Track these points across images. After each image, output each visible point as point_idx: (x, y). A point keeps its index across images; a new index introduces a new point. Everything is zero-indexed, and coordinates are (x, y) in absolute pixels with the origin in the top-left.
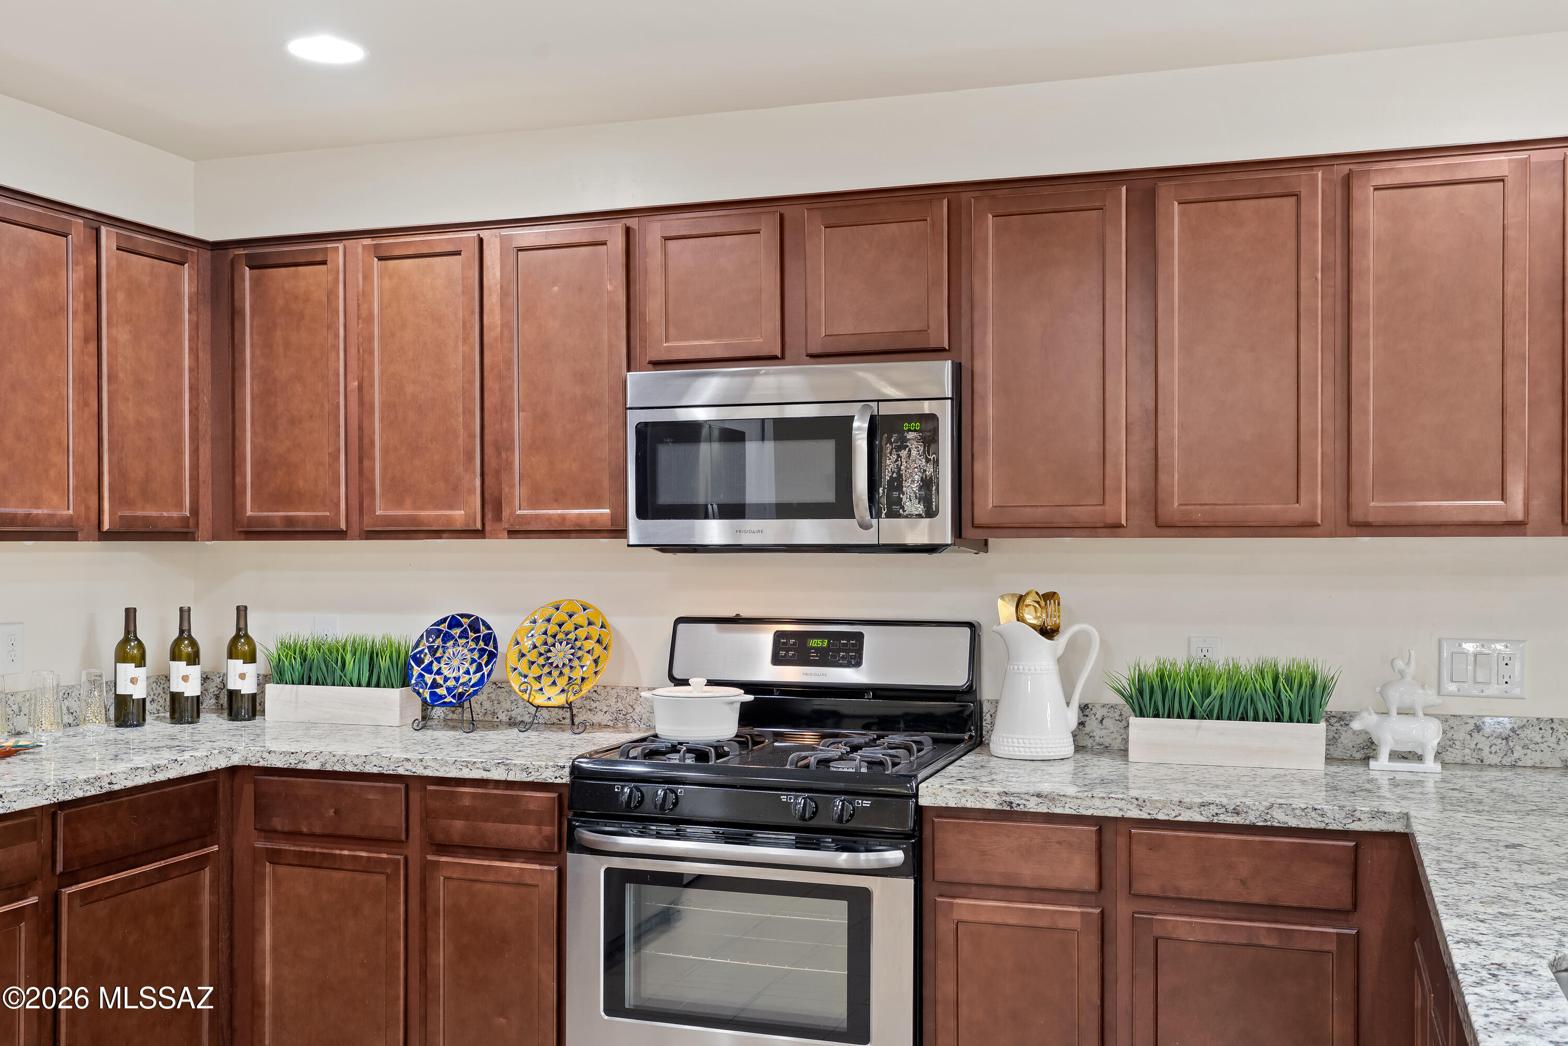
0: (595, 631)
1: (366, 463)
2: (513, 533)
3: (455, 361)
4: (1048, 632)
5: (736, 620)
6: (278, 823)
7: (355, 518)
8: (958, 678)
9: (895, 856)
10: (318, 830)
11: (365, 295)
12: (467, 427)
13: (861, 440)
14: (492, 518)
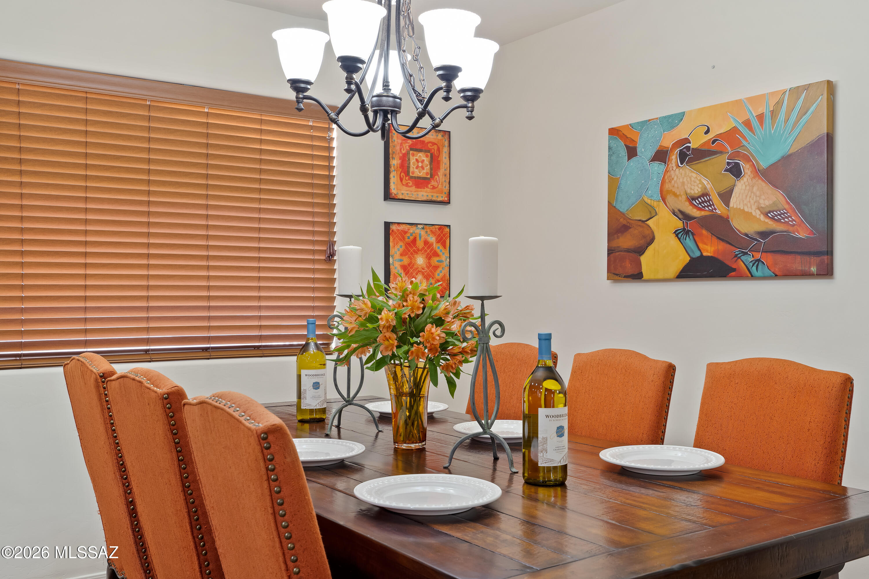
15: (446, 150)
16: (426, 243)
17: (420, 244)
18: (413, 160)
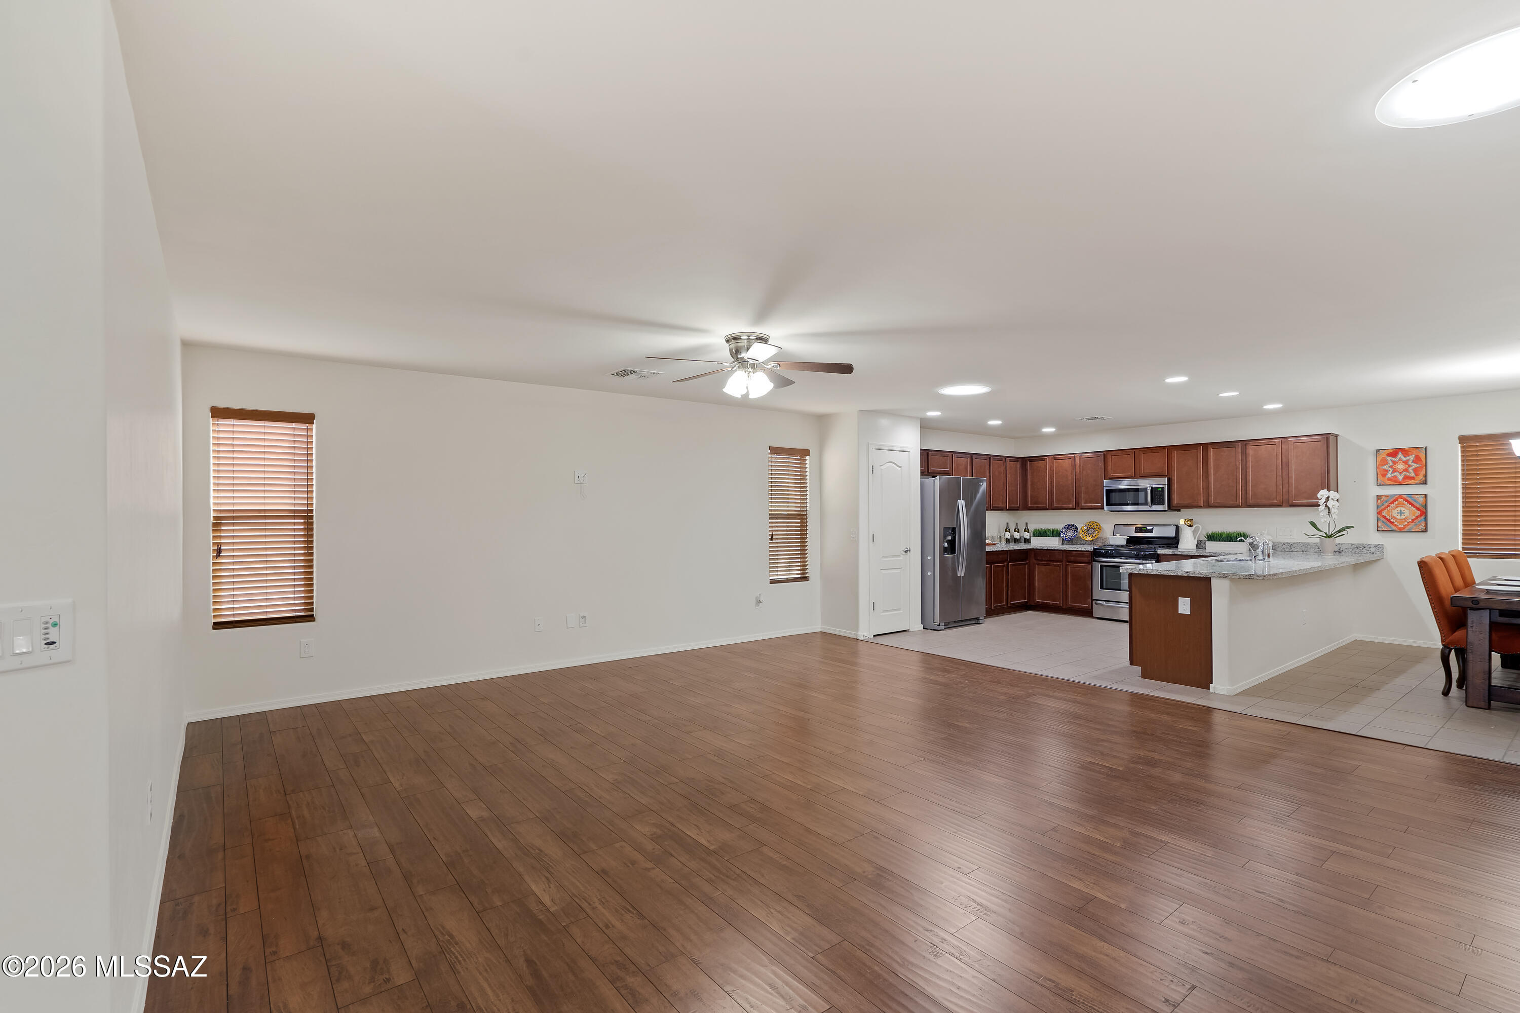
0: (1098, 527)
1: (1052, 496)
2: (1081, 509)
3: (1070, 478)
4: (1191, 526)
5: (1128, 525)
6: (1039, 558)
7: (1050, 506)
8: (1173, 535)
10: (1047, 559)
11: (1052, 466)
12: (1072, 489)
13: (1149, 492)
14: (1077, 506)
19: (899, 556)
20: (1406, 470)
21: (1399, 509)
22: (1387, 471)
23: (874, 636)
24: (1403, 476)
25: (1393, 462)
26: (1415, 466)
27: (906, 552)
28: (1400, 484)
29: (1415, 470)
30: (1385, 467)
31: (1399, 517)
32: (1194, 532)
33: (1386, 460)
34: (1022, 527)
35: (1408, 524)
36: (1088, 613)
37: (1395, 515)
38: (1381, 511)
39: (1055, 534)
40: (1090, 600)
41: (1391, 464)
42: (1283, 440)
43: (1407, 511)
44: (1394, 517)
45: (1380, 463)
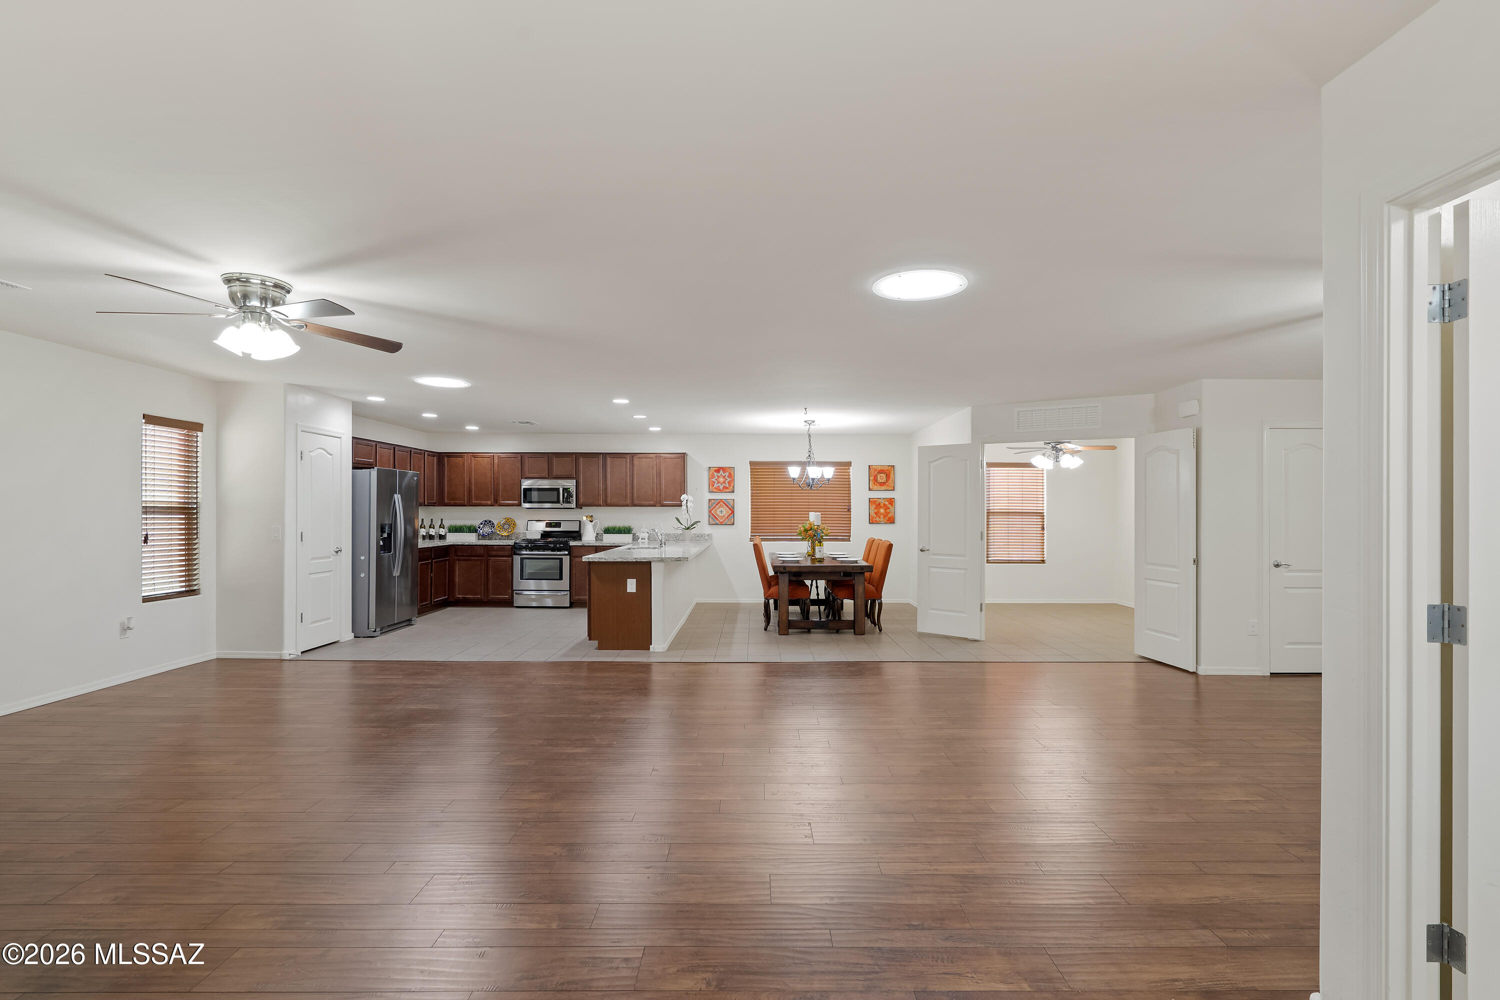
0: (513, 523)
1: (471, 493)
2: (499, 506)
3: (489, 477)
4: (591, 521)
5: (539, 520)
6: (459, 554)
7: (468, 502)
8: (578, 530)
9: (567, 553)
10: (467, 555)
11: (471, 464)
12: (491, 487)
13: (561, 492)
14: (496, 503)
15: (892, 472)
16: (884, 504)
17: (882, 505)
18: (879, 477)
19: (329, 557)
20: (724, 482)
21: (720, 509)
22: (715, 482)
23: (302, 652)
24: (722, 486)
25: (717, 476)
26: (729, 479)
27: (337, 552)
28: (721, 491)
29: (729, 483)
30: (713, 480)
31: (720, 515)
32: (594, 527)
33: (714, 474)
34: (437, 524)
35: (725, 520)
36: (508, 603)
37: (718, 513)
38: (711, 511)
39: (471, 529)
40: (510, 591)
41: (716, 477)
42: (657, 455)
43: (724, 511)
44: (718, 515)
45: (712, 476)
